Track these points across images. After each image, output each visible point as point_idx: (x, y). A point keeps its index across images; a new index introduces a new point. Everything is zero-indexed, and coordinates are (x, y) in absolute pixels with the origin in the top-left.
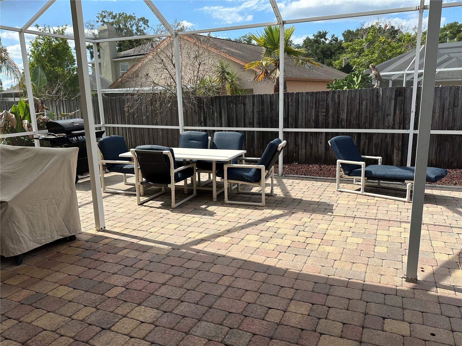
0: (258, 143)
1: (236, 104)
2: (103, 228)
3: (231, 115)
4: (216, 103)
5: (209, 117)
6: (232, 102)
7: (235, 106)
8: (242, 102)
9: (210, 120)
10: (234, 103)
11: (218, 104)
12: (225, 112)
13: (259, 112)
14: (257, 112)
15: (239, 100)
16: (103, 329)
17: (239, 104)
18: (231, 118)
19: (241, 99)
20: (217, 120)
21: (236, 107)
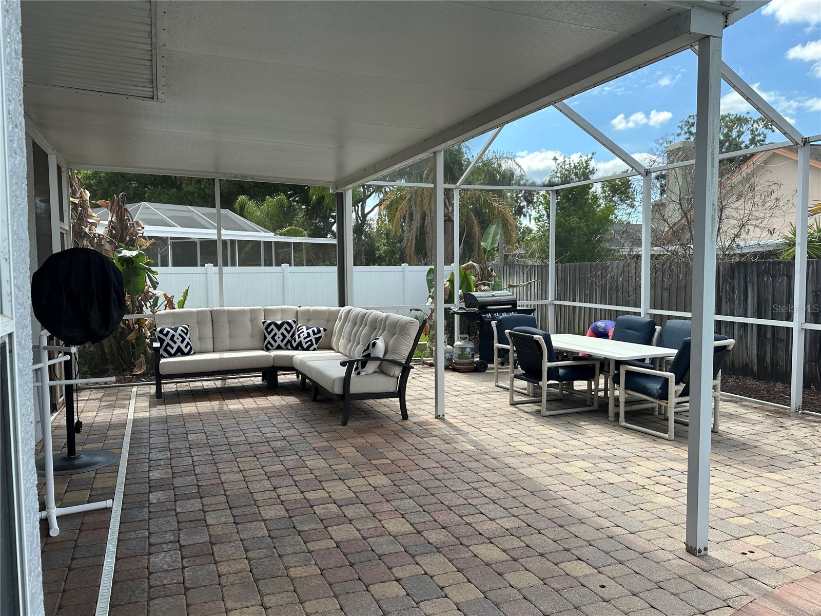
0: (811, 350)
1: (774, 277)
2: (441, 416)
3: (765, 295)
4: (739, 273)
5: (726, 297)
6: (767, 272)
7: (771, 279)
8: (785, 273)
9: (726, 302)
10: (770, 274)
11: (742, 276)
12: (753, 290)
13: (816, 293)
14: (812, 292)
15: (779, 269)
16: (340, 479)
17: (780, 275)
18: (763, 300)
19: (783, 268)
20: (740, 304)
21: (773, 281)
